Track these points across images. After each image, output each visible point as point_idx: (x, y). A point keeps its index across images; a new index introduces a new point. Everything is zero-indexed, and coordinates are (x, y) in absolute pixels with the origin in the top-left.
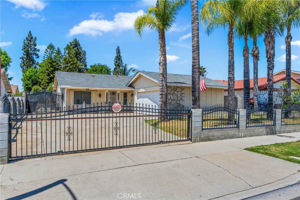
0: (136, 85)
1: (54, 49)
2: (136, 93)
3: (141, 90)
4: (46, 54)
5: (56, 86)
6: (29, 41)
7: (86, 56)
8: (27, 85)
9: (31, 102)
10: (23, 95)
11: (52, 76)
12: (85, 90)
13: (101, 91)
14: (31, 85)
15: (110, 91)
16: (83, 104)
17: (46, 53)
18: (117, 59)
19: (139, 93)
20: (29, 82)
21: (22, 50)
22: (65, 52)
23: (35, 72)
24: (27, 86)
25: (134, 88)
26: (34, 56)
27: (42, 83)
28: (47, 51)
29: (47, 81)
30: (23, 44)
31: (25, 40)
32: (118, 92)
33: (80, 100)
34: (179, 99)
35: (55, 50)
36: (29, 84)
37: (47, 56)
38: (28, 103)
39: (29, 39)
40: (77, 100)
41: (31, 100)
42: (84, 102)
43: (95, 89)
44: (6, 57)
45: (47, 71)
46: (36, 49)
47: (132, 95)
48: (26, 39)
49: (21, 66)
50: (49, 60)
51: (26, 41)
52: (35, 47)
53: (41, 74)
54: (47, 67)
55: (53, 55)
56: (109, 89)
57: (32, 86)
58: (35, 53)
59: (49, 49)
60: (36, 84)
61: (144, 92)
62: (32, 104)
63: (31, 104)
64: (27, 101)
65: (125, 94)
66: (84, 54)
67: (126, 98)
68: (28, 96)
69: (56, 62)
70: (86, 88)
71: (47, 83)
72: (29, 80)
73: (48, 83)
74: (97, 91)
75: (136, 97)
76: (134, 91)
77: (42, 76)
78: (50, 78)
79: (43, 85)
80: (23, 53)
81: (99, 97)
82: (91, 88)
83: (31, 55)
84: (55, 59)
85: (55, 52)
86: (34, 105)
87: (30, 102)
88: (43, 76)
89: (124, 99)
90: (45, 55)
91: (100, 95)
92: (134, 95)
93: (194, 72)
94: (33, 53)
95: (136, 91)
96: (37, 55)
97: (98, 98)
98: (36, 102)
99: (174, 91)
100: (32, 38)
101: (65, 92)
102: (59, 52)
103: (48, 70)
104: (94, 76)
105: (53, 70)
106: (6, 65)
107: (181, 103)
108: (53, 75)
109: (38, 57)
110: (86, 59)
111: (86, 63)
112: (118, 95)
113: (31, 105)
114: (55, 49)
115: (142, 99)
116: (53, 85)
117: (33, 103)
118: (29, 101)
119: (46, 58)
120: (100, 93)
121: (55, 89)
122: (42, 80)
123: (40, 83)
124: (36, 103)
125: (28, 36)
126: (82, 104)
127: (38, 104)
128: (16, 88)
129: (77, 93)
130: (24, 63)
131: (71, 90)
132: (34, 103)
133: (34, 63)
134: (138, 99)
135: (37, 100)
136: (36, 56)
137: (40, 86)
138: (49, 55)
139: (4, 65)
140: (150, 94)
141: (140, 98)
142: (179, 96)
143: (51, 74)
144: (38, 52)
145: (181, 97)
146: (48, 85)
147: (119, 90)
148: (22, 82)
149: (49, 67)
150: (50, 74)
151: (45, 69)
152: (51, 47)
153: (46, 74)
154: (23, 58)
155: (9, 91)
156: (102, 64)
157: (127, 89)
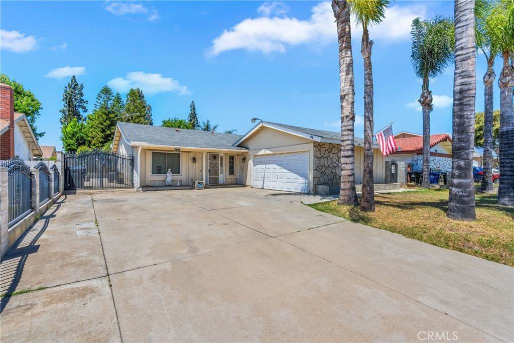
0: (251, 145)
1: (110, 94)
2: (252, 157)
3: (262, 152)
4: (99, 101)
5: (116, 146)
6: (73, 88)
7: (152, 112)
8: (69, 145)
9: (75, 171)
10: (58, 158)
11: (108, 132)
12: (173, 151)
13: (195, 152)
14: (75, 146)
15: (209, 153)
16: (168, 174)
17: (99, 99)
18: (191, 117)
19: (257, 156)
20: (72, 142)
21: (63, 100)
22: (128, 100)
23: (80, 127)
24: (69, 148)
25: (247, 148)
26: (81, 110)
27: (93, 143)
28: (101, 97)
29: (101, 140)
30: (63, 92)
31: (66, 87)
32: (221, 155)
33: (162, 168)
34: (335, 165)
35: (113, 96)
36: (72, 144)
37: (101, 103)
38: (68, 172)
39: (73, 86)
40: (158, 167)
41: (74, 167)
42: (170, 170)
43: (189, 149)
44: (33, 100)
45: (101, 126)
46: (83, 100)
47: (244, 159)
48: (69, 86)
49: (61, 122)
50: (104, 110)
51: (68, 89)
52: (82, 98)
53: (91, 130)
54: (101, 119)
55: (109, 102)
56: (208, 150)
57: (77, 147)
58: (82, 106)
59: (103, 93)
60: (84, 144)
61: (269, 155)
62: (77, 174)
63: (74, 174)
64: (67, 170)
65: (232, 158)
66: (148, 109)
67: (233, 164)
68: (68, 160)
69: (113, 113)
70: (175, 146)
71: (101, 142)
72: (72, 139)
73: (103, 143)
74: (190, 152)
75: (251, 162)
76: (247, 153)
77: (92, 133)
78: (106, 136)
79: (94, 145)
80: (64, 105)
81: (193, 162)
82: (182, 148)
83: (75, 107)
84: (113, 108)
85: (113, 98)
86: (80, 175)
87: (73, 170)
88: (94, 133)
89: (230, 166)
90: (97, 102)
91: (194, 159)
92: (246, 160)
93: (466, 105)
94: (79, 105)
95: (250, 152)
96: (84, 108)
97: (191, 163)
98: (85, 170)
99: (329, 152)
100: (76, 85)
101: (137, 153)
102: (118, 99)
103: (101, 124)
104: (179, 131)
105: (110, 125)
106: (33, 112)
107: (337, 172)
108: (110, 131)
109: (86, 111)
110: (151, 116)
111: (152, 120)
112: (222, 160)
113: (75, 176)
114: (112, 94)
115: (265, 165)
116: (112, 145)
117: (77, 172)
118: (71, 169)
119: (98, 107)
120: (194, 156)
121: (115, 150)
122: (93, 138)
123: (90, 142)
124: (83, 172)
125: (71, 82)
126: (166, 173)
127: (89, 173)
128: (53, 150)
129: (157, 155)
130: (65, 118)
131: (148, 150)
132: (80, 172)
133: (80, 119)
134: (254, 166)
135: (86, 168)
136: (84, 110)
137: (90, 147)
138: (103, 103)
139: (30, 112)
140: (281, 157)
141: (259, 164)
142: (335, 161)
143: (108, 129)
144: (85, 105)
145: (337, 162)
146: (103, 146)
147: (222, 152)
148: (62, 142)
149: (105, 119)
150: (106, 130)
151: (97, 122)
152: (106, 91)
153: (99, 130)
154: (64, 112)
155: (37, 152)
156: (180, 119)
157: (234, 150)
